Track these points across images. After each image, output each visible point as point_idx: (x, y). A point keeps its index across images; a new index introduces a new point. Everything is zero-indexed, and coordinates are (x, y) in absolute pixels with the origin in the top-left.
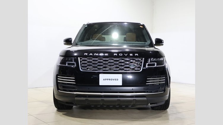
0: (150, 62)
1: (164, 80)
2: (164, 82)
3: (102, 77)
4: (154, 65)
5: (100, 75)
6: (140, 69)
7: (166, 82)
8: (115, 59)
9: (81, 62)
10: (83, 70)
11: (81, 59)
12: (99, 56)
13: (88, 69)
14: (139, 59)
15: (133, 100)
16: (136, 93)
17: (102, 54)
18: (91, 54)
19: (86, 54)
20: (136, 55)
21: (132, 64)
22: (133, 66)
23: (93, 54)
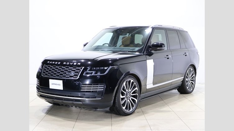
0: (89, 71)
1: (103, 88)
2: (103, 90)
3: (51, 81)
4: (91, 73)
5: (50, 80)
6: (77, 77)
8: (63, 67)
9: (44, 68)
10: (43, 75)
11: (45, 66)
12: (55, 64)
13: (46, 74)
14: (79, 68)
15: (72, 103)
16: (76, 97)
17: (56, 63)
18: (51, 62)
19: (49, 62)
20: (78, 64)
21: (73, 72)
22: (73, 74)
23: (52, 63)
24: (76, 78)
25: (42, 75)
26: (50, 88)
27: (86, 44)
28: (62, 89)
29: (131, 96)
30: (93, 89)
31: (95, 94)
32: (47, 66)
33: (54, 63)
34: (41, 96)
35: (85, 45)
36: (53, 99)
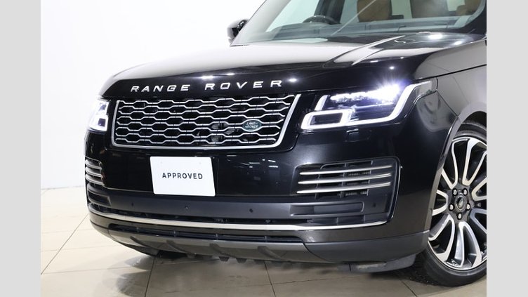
0: (325, 108)
1: (388, 175)
2: (388, 184)
3: (158, 165)
4: (337, 118)
5: (154, 161)
6: (277, 137)
7: (392, 184)
8: (205, 103)
9: (119, 115)
10: (118, 142)
11: (121, 104)
12: (165, 94)
13: (130, 138)
14: (280, 100)
15: (259, 247)
16: (272, 222)
17: (172, 88)
18: (147, 88)
19: (135, 88)
20: (273, 83)
21: (251, 118)
22: (253, 126)
23: (151, 89)
24: (272, 142)
25: (114, 144)
26: (156, 192)
27: (241, 26)
28: (213, 194)
29: (476, 203)
30: (347, 184)
31: (356, 206)
32: (130, 105)
33: (159, 88)
34: (113, 228)
35: (235, 31)
36: (172, 236)
